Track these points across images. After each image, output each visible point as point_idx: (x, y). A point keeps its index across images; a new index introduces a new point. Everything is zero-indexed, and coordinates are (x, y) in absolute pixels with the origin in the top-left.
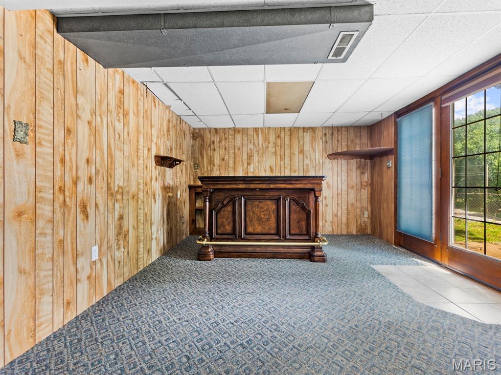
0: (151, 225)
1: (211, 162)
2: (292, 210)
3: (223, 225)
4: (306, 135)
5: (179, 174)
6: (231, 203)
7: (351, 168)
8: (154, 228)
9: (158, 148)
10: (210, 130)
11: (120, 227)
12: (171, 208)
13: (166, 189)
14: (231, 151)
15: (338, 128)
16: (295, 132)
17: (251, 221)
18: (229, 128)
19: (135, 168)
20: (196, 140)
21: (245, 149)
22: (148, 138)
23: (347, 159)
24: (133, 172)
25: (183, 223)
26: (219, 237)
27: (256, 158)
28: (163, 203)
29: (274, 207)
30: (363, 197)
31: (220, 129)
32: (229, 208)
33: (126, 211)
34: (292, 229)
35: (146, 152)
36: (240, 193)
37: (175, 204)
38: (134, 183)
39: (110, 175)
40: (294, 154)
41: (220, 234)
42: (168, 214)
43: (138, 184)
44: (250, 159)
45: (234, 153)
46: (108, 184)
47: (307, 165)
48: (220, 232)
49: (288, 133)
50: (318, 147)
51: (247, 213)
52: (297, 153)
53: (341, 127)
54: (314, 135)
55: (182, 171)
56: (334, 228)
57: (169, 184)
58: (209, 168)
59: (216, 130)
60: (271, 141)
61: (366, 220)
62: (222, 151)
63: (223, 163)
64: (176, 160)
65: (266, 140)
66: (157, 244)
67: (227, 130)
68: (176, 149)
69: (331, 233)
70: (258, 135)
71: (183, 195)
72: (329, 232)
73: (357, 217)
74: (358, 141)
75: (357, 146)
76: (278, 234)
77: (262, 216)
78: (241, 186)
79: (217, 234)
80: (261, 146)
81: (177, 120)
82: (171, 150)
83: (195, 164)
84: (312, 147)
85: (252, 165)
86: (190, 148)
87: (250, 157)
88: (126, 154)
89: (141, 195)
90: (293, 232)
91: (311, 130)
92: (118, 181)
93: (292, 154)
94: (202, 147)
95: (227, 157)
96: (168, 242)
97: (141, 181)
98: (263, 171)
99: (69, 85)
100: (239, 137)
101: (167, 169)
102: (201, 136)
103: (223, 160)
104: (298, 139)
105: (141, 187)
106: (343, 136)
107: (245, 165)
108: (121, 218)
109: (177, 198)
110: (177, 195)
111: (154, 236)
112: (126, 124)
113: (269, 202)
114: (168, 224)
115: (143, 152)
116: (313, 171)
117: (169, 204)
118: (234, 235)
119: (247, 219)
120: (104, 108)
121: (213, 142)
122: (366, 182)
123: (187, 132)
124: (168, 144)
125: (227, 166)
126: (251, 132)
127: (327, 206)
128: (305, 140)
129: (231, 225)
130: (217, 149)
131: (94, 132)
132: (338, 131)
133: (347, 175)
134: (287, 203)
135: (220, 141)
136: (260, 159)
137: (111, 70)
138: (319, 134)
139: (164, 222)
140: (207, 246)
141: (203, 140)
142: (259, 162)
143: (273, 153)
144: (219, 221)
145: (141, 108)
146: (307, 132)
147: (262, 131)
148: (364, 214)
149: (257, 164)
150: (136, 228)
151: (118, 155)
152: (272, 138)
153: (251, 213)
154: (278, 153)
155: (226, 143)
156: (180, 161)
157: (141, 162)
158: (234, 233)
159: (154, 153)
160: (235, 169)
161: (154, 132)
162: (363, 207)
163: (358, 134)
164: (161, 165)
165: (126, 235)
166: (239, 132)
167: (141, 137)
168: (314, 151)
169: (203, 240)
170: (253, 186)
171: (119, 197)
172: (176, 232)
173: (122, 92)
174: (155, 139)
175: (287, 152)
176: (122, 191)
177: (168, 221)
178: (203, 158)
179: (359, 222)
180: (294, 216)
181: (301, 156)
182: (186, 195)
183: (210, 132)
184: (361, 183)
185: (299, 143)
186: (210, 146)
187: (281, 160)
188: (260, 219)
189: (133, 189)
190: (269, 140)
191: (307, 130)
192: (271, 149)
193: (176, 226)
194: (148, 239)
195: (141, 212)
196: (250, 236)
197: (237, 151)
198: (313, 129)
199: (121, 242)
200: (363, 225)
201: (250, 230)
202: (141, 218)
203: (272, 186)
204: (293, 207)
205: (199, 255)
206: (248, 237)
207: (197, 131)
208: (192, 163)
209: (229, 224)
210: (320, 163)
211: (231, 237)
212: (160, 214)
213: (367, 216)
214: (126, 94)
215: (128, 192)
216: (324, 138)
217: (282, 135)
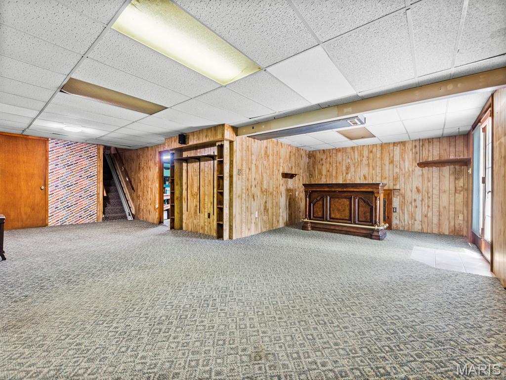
0: (279, 208)
1: (320, 173)
2: (360, 205)
3: (317, 212)
4: (396, 149)
5: (297, 181)
6: (322, 199)
7: (444, 175)
8: (281, 211)
9: (283, 169)
10: (319, 151)
11: (265, 207)
12: (292, 202)
13: (288, 190)
14: (334, 165)
15: (429, 140)
16: (386, 147)
17: (333, 211)
18: (333, 149)
19: (272, 180)
20: (311, 159)
21: (344, 163)
22: (278, 165)
23: (438, 167)
24: (271, 182)
25: (300, 212)
26: (314, 218)
27: (352, 169)
28: (286, 198)
29: (348, 203)
30: (457, 201)
31: (326, 150)
32: (321, 202)
33: (268, 200)
34: (360, 217)
35: (277, 172)
36: (327, 194)
37: (294, 200)
38: (271, 188)
39: (262, 184)
40: (385, 165)
41: (315, 217)
42: (289, 205)
43: (273, 188)
44: (348, 170)
45: (336, 166)
46: (261, 188)
47: (397, 173)
48: (315, 216)
49: (379, 148)
50: (408, 158)
51: (331, 206)
52: (387, 163)
53: (433, 139)
54: (404, 148)
55: (299, 180)
56: (424, 226)
57: (290, 188)
58: (319, 177)
59: (324, 150)
60: (364, 155)
61: (462, 222)
62: (328, 165)
63: (328, 173)
64: (293, 175)
65: (361, 155)
66: (283, 219)
67: (331, 150)
68: (295, 167)
69: (420, 231)
70: (354, 152)
71: (300, 194)
72: (419, 230)
73: (450, 218)
74: (452, 149)
75: (451, 155)
76: (350, 220)
77: (340, 208)
78: (326, 189)
79: (313, 217)
80: (356, 160)
81: (296, 149)
82: (292, 168)
83: (310, 174)
84: (402, 158)
85: (349, 175)
86: (306, 164)
87: (348, 168)
88: (268, 174)
89: (274, 193)
90: (360, 219)
91: (401, 144)
92: (265, 186)
93: (382, 165)
94: (314, 163)
95: (331, 169)
96: (289, 220)
97: (275, 186)
98: (358, 178)
99: (250, 153)
100: (339, 154)
101: (289, 179)
102: (313, 156)
103: (328, 171)
104: (389, 152)
105: (275, 189)
106: (434, 146)
107: (344, 175)
108: (266, 202)
109: (295, 196)
110: (295, 194)
111: (281, 214)
112: (268, 161)
113: (345, 200)
114: (289, 210)
115: (276, 172)
116: (402, 178)
117: (290, 199)
118: (322, 218)
119: (331, 209)
120: (260, 157)
121: (322, 159)
122: (462, 187)
123: (304, 155)
124: (290, 165)
125: (331, 175)
126: (349, 150)
127: (416, 207)
128: (395, 153)
129: (322, 212)
130: (324, 163)
131: (257, 167)
132: (429, 142)
133: (438, 180)
134: (357, 200)
135: (326, 158)
136: (356, 170)
137: (262, 141)
138: (409, 146)
139: (286, 208)
140: (307, 223)
141: (315, 158)
142: (355, 172)
143: (366, 165)
144: (315, 209)
145: (275, 152)
146: (397, 146)
147: (357, 149)
148: (458, 217)
149: (353, 173)
150: (272, 208)
151: (265, 175)
152: (366, 153)
153: (333, 206)
154: (371, 165)
155: (330, 159)
156: (296, 175)
157: (275, 177)
158: (323, 217)
159: (281, 172)
160: (336, 177)
161: (281, 161)
162: (458, 211)
163: (453, 144)
164: (285, 178)
165: (268, 210)
166: (340, 151)
167: (275, 165)
168: (404, 161)
169: (305, 219)
170: (333, 190)
171: (265, 193)
172: (295, 216)
173: (266, 148)
174: (282, 165)
175: (379, 164)
176: (266, 191)
177: (289, 209)
178: (315, 170)
179: (452, 224)
180: (361, 209)
181: (391, 166)
182: (303, 195)
183: (320, 152)
184: (455, 188)
185: (389, 155)
186: (319, 162)
187: (373, 169)
188: (339, 210)
189: (271, 190)
190: (363, 155)
191: (397, 144)
192: (365, 162)
193: (295, 212)
194: (278, 215)
195: (274, 201)
196: (332, 219)
197: (338, 165)
198: (403, 143)
199: (266, 213)
200: (457, 227)
201: (333, 216)
202: (275, 204)
203: (345, 190)
204: (361, 203)
205: (303, 227)
206: (331, 220)
207: (311, 152)
208: (308, 174)
209: (320, 211)
210: (409, 171)
211: (321, 219)
212: (284, 203)
213: (462, 219)
214: (268, 148)
215: (269, 191)
216: (414, 150)
217: (374, 150)
